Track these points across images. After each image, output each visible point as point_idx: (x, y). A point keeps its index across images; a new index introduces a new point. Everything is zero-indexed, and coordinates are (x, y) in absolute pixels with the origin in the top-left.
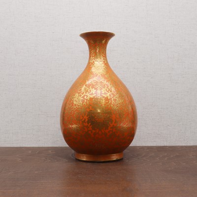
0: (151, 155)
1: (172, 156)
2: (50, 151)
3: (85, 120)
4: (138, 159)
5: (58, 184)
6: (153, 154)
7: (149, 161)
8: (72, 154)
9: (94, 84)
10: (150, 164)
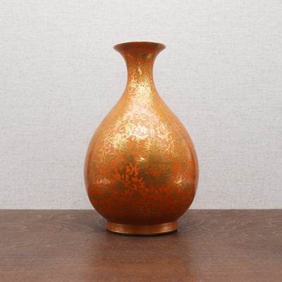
0: (213, 222)
1: (243, 224)
2: (68, 216)
3: (134, 173)
4: (195, 227)
5: (80, 263)
6: (216, 221)
7: (209, 230)
8: (100, 221)
9: (144, 120)
10: (212, 236)
